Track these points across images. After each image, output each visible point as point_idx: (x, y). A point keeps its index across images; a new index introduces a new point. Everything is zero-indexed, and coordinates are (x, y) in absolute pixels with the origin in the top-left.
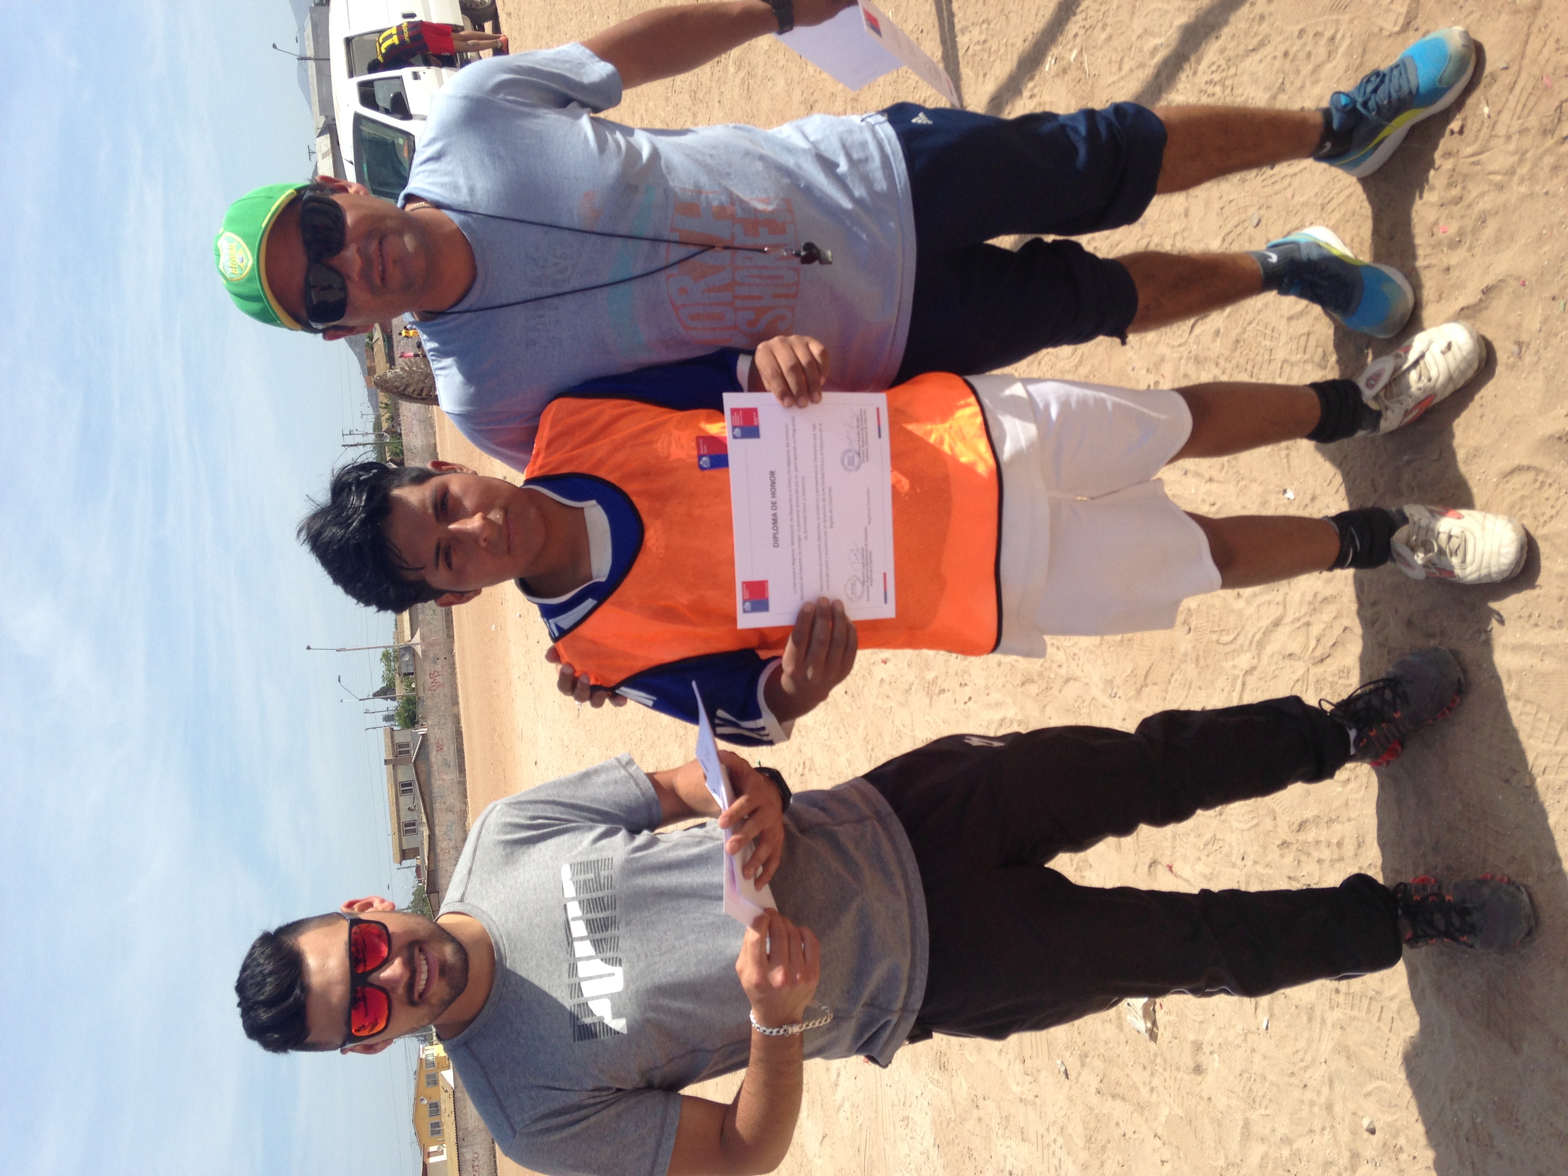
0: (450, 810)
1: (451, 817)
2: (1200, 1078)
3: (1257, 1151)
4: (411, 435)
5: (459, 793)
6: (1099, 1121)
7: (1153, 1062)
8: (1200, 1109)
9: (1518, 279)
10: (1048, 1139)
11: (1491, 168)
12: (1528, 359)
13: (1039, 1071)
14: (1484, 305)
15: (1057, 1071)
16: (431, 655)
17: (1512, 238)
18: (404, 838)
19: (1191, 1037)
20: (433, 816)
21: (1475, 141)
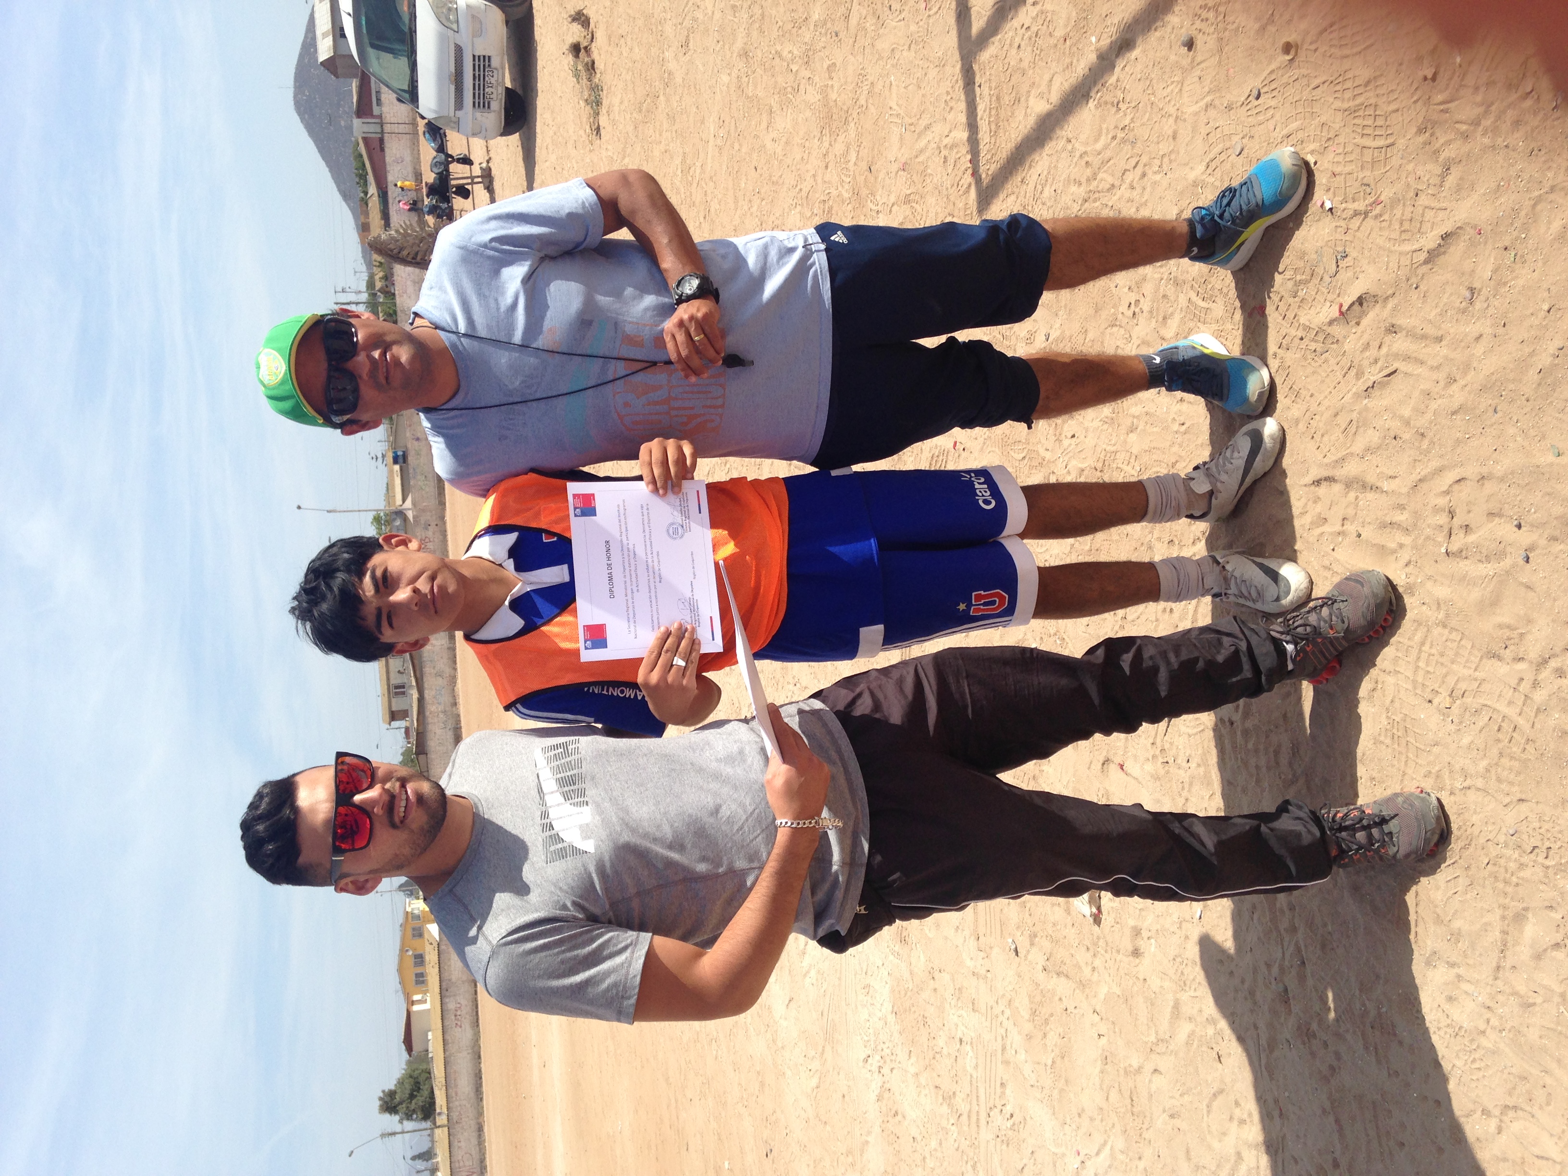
0: (439, 675)
1: (440, 682)
2: (1137, 961)
3: (1185, 1029)
4: (405, 295)
5: (449, 658)
6: (1044, 997)
7: (1096, 944)
8: (1135, 988)
9: (1474, 227)
10: (997, 1010)
11: (1459, 117)
12: (1479, 305)
13: (991, 948)
14: (1442, 250)
15: (1008, 948)
16: (423, 522)
17: (1472, 188)
18: (394, 701)
19: (1131, 923)
20: (422, 679)
21: (1446, 89)
